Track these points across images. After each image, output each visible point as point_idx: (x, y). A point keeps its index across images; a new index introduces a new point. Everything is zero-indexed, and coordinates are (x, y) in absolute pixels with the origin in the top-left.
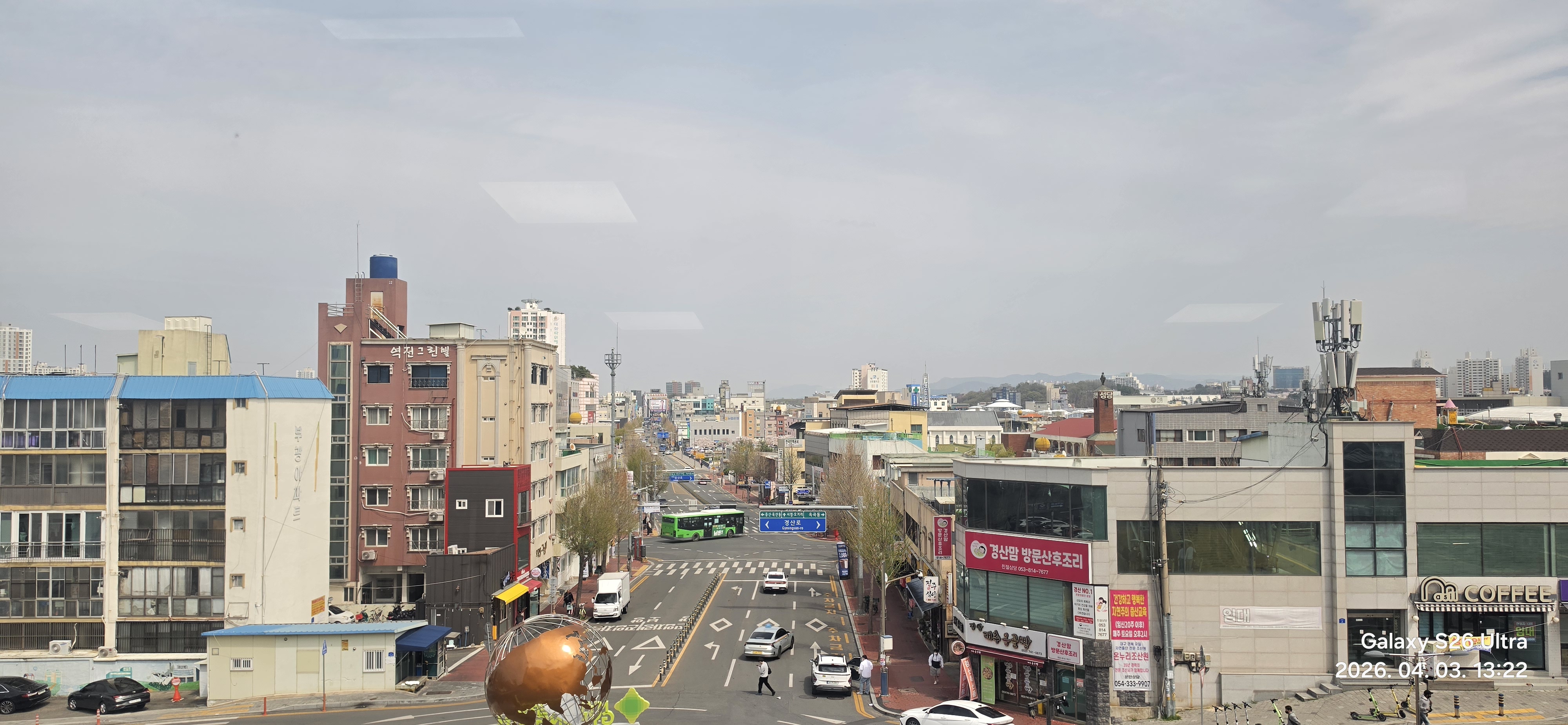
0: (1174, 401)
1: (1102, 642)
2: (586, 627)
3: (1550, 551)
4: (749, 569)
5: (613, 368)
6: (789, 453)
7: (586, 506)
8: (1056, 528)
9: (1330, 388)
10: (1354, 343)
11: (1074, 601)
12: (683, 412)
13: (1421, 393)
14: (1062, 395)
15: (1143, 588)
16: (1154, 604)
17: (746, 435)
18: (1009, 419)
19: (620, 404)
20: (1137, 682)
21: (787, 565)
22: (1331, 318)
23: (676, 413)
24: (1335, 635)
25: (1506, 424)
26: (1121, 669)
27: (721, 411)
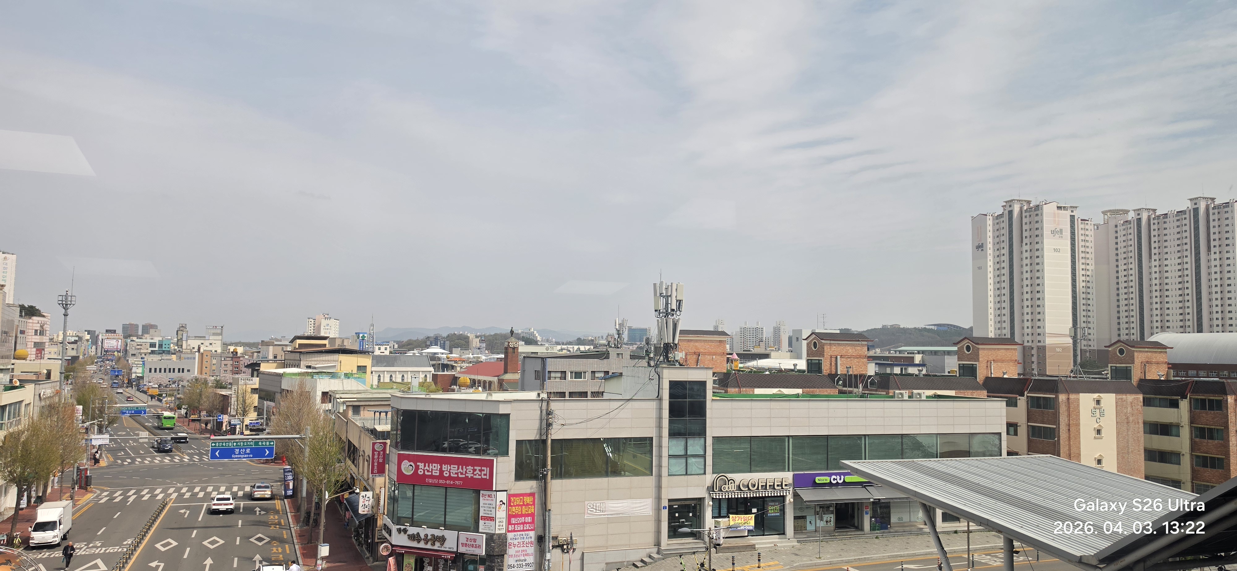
0: (562, 350)
1: (500, 535)
2: (19, 556)
3: (789, 454)
4: (198, 493)
5: (66, 309)
6: (243, 390)
7: (27, 439)
8: (471, 448)
9: (662, 343)
10: (678, 313)
11: (481, 505)
12: (139, 351)
13: (718, 348)
14: (481, 344)
15: (532, 491)
16: (539, 503)
17: (201, 374)
18: (440, 362)
19: (72, 343)
20: (524, 564)
21: (235, 489)
22: (664, 294)
23: (131, 352)
24: (660, 519)
25: (766, 370)
26: (513, 555)
27: (177, 352)
